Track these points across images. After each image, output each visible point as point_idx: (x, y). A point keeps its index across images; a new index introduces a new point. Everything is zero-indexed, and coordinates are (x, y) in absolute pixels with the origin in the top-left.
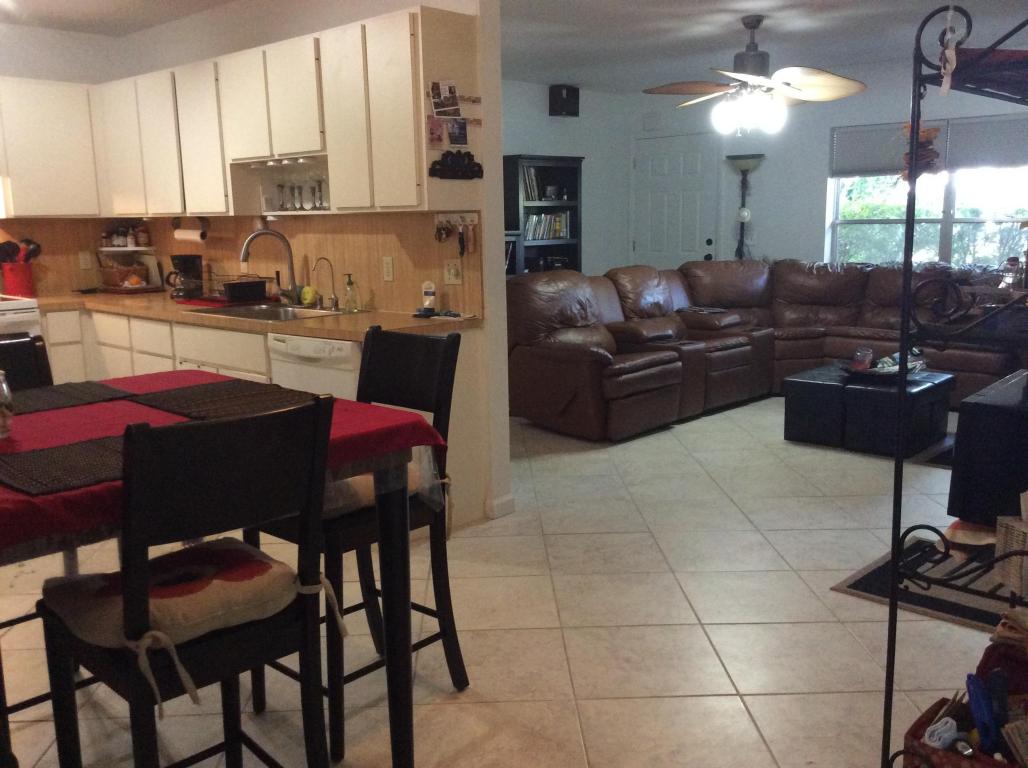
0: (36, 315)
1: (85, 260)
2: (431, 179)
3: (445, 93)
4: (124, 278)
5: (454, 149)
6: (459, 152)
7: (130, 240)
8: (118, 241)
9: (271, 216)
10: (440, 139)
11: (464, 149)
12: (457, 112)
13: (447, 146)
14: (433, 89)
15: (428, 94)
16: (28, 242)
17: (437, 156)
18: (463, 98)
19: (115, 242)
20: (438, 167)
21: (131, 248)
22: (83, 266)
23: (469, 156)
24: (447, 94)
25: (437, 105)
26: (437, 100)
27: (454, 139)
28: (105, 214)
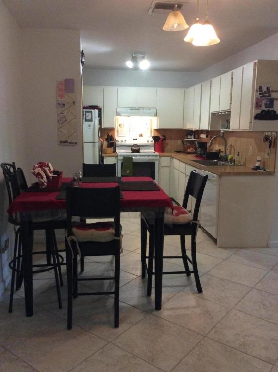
0: (158, 158)
1: (179, 142)
2: (255, 120)
3: (265, 89)
4: (189, 148)
5: (266, 109)
6: (269, 110)
7: (192, 136)
8: (189, 137)
9: (222, 131)
10: (260, 106)
11: (271, 109)
12: (269, 96)
13: (264, 108)
14: (259, 88)
15: (257, 91)
16: (163, 136)
17: (259, 112)
18: (273, 91)
19: (188, 137)
20: (258, 116)
21: (192, 139)
22: (178, 144)
23: (274, 111)
24: (266, 90)
25: (260, 94)
26: (261, 92)
27: (267, 106)
28: (185, 129)
